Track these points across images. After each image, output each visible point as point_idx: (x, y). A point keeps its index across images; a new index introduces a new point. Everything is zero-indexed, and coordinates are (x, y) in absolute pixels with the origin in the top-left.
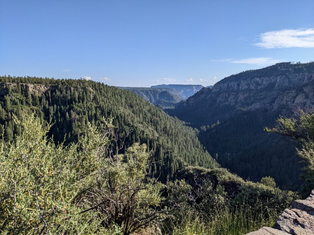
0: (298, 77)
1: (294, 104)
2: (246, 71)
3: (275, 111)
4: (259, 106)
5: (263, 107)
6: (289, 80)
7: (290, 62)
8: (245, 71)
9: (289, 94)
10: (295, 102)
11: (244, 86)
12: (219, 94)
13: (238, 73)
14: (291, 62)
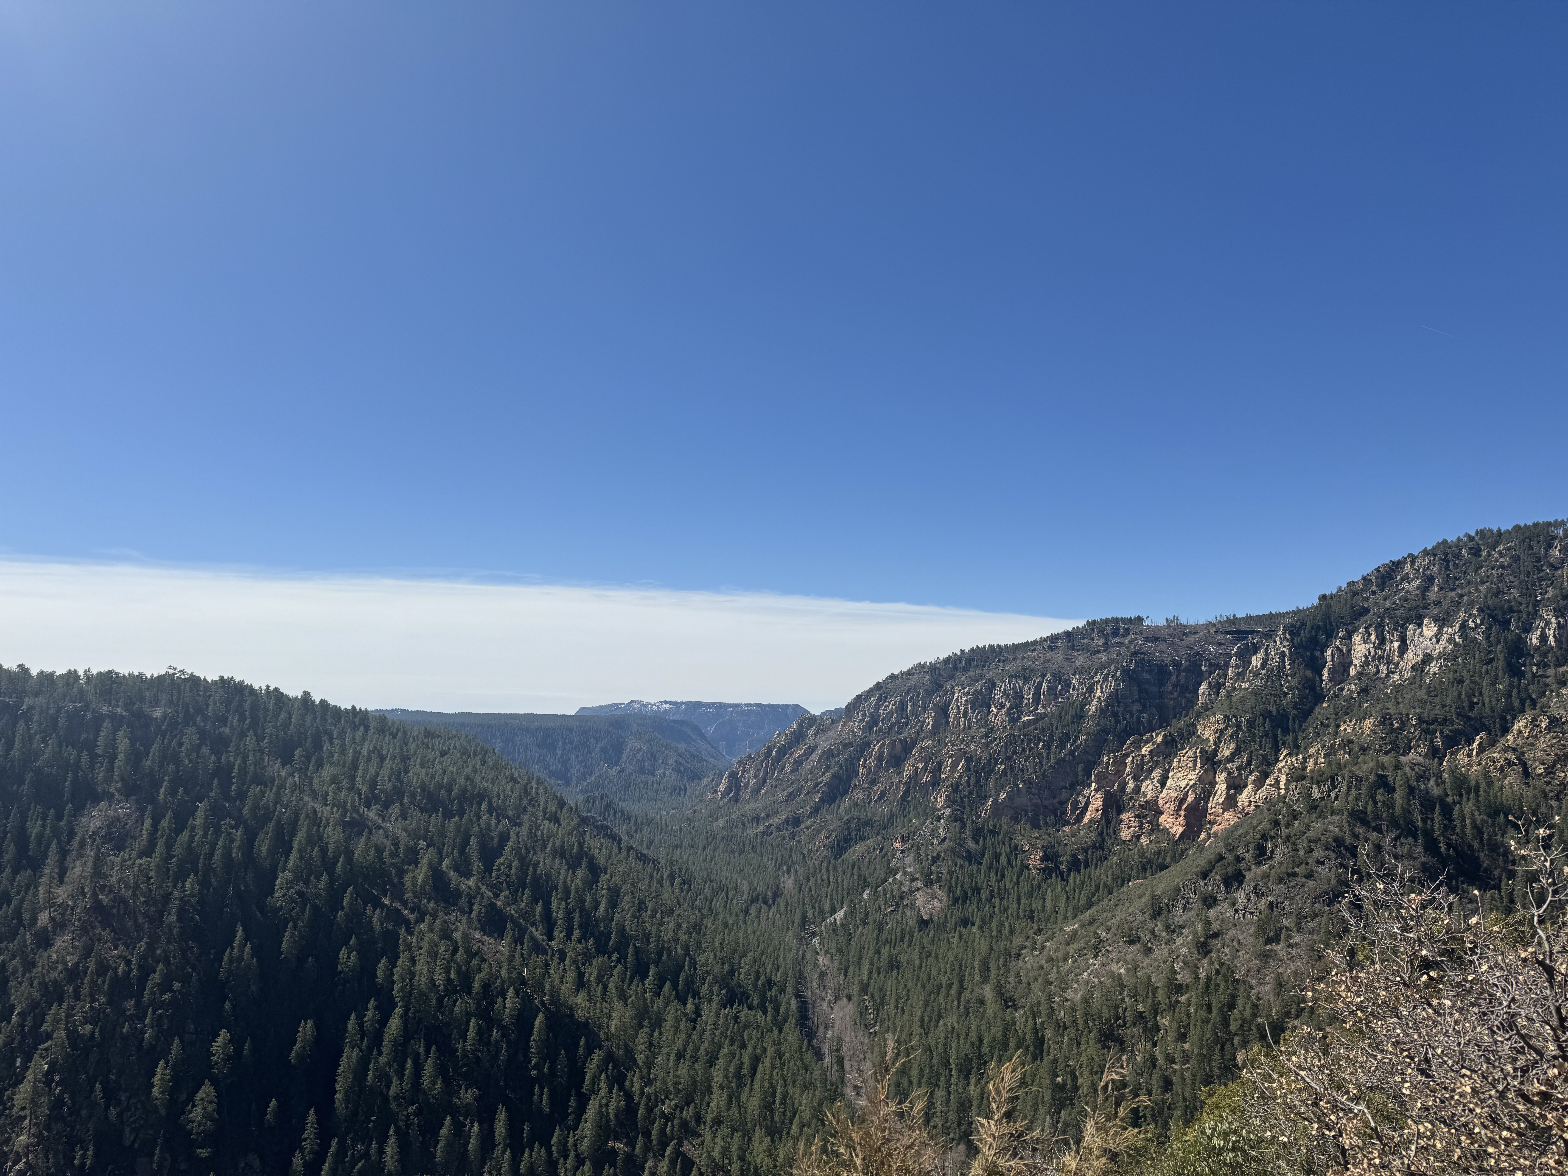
0: (1173, 678)
1: (1165, 791)
2: (973, 650)
3: (1091, 820)
4: (1031, 800)
5: (1046, 803)
6: (1140, 691)
7: (1140, 619)
8: (967, 649)
9: (1144, 749)
10: (1170, 782)
11: (966, 712)
12: (868, 744)
13: (941, 658)
14: (1143, 619)
